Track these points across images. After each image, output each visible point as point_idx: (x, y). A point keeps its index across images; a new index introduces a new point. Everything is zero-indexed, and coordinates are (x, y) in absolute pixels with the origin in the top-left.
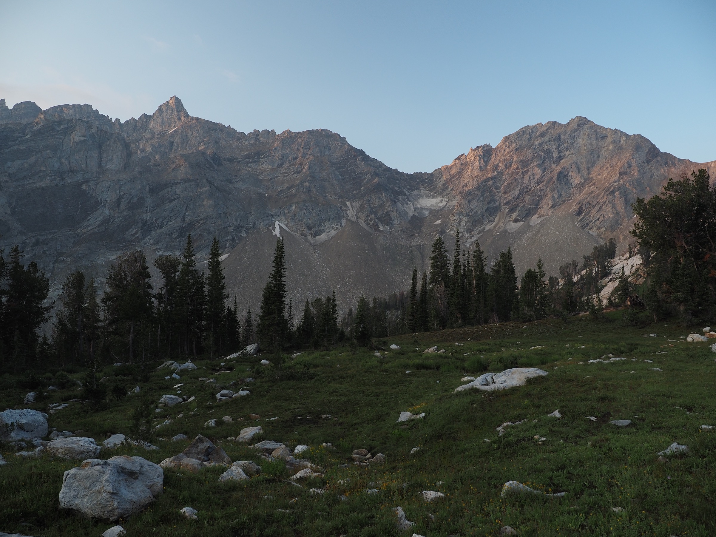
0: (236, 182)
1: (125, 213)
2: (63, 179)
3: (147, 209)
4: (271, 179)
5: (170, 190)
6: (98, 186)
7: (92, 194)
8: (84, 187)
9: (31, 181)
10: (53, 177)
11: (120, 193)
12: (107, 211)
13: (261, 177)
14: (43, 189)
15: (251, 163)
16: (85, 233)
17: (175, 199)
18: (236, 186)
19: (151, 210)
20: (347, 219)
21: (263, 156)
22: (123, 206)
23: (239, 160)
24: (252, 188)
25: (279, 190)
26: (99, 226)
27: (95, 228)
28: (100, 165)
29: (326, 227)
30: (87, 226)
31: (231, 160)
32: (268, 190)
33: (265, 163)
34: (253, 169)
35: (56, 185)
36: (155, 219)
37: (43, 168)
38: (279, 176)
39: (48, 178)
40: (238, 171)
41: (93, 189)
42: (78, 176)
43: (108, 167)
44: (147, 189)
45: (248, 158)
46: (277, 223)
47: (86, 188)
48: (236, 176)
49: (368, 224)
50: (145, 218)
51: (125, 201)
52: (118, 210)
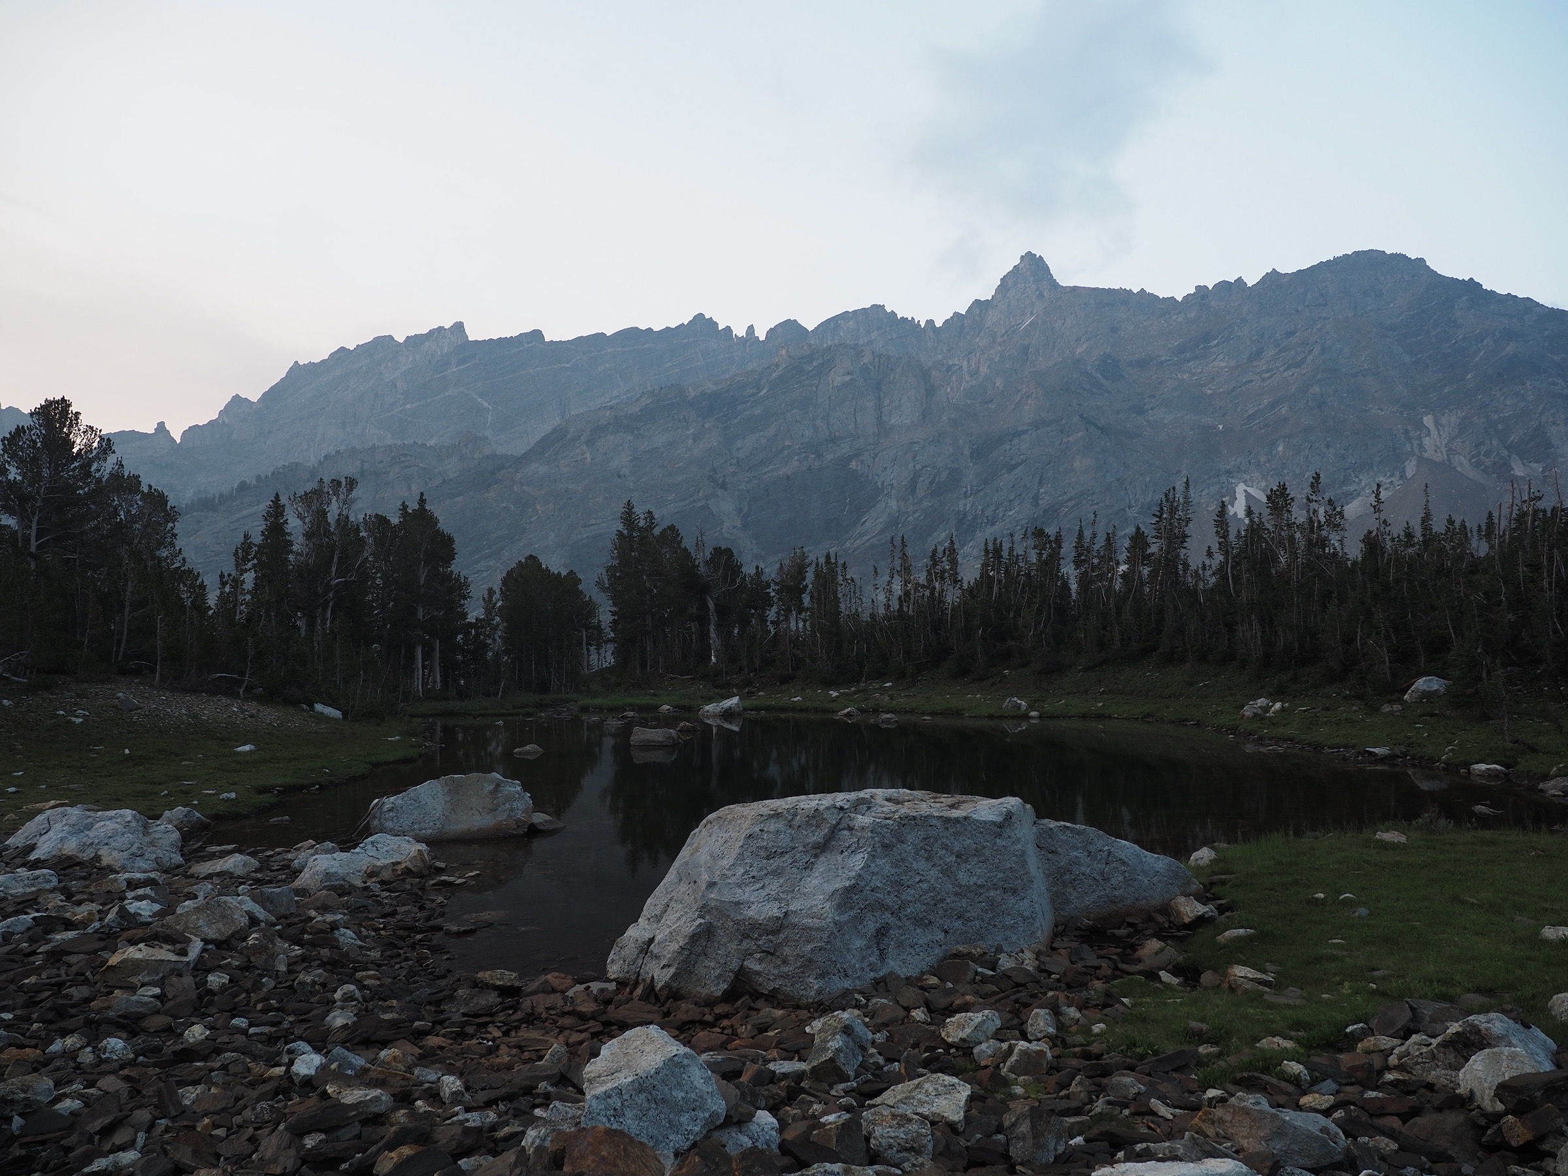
0: (1152, 409)
1: (926, 504)
2: (819, 456)
3: (967, 490)
4: (1233, 390)
5: (1008, 447)
6: (877, 460)
7: (868, 476)
8: (853, 465)
9: (771, 467)
10: (803, 455)
11: (914, 466)
12: (893, 504)
13: (1210, 389)
14: (788, 478)
15: (1189, 361)
16: (858, 548)
17: (1019, 464)
18: (1151, 418)
19: (974, 492)
20: (1421, 459)
21: (1216, 342)
22: (920, 492)
23: (1163, 359)
24: (1187, 417)
25: (1250, 412)
26: (881, 532)
27: (874, 536)
28: (879, 421)
29: (1363, 484)
30: (861, 535)
31: (1142, 364)
32: (1225, 414)
33: (1221, 356)
34: (1194, 374)
35: (809, 469)
36: (980, 507)
37: (787, 443)
38: (1251, 381)
39: (796, 458)
40: (1159, 383)
41: (869, 466)
42: (842, 446)
43: (892, 422)
44: (967, 452)
45: (1183, 353)
46: (1240, 489)
47: (857, 466)
48: (1153, 396)
49: (1477, 465)
50: (962, 509)
51: (924, 481)
52: (913, 499)
